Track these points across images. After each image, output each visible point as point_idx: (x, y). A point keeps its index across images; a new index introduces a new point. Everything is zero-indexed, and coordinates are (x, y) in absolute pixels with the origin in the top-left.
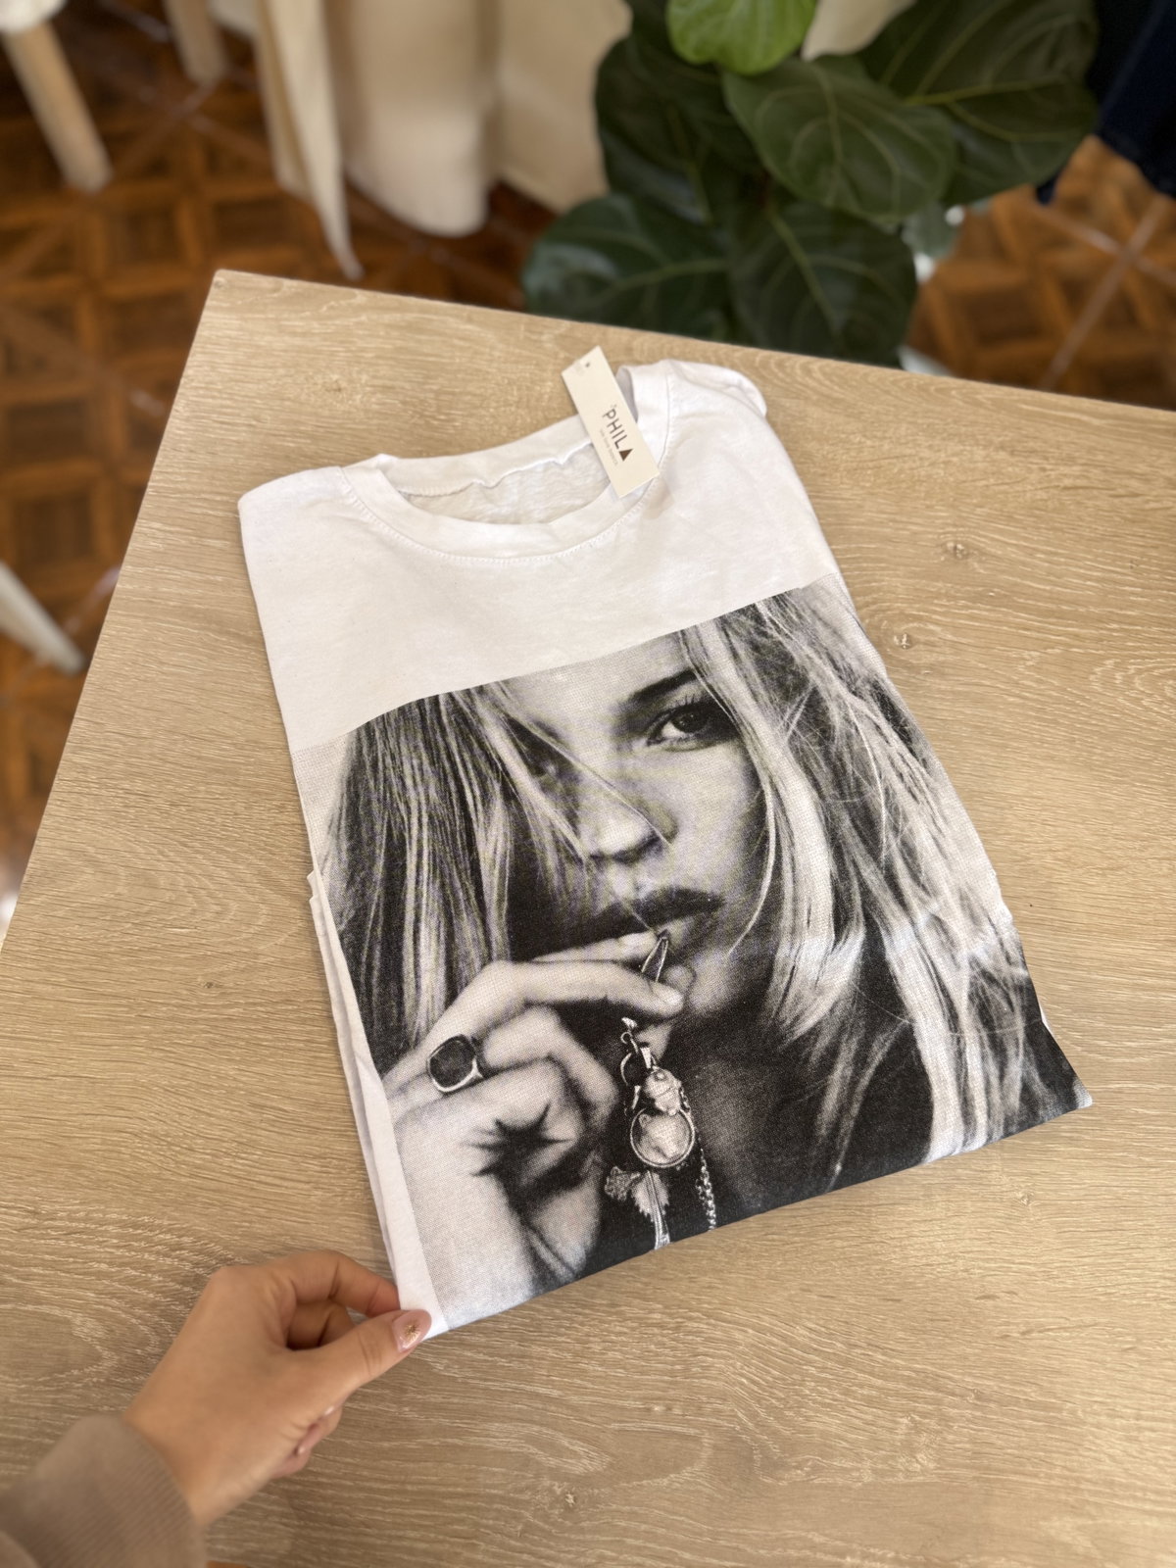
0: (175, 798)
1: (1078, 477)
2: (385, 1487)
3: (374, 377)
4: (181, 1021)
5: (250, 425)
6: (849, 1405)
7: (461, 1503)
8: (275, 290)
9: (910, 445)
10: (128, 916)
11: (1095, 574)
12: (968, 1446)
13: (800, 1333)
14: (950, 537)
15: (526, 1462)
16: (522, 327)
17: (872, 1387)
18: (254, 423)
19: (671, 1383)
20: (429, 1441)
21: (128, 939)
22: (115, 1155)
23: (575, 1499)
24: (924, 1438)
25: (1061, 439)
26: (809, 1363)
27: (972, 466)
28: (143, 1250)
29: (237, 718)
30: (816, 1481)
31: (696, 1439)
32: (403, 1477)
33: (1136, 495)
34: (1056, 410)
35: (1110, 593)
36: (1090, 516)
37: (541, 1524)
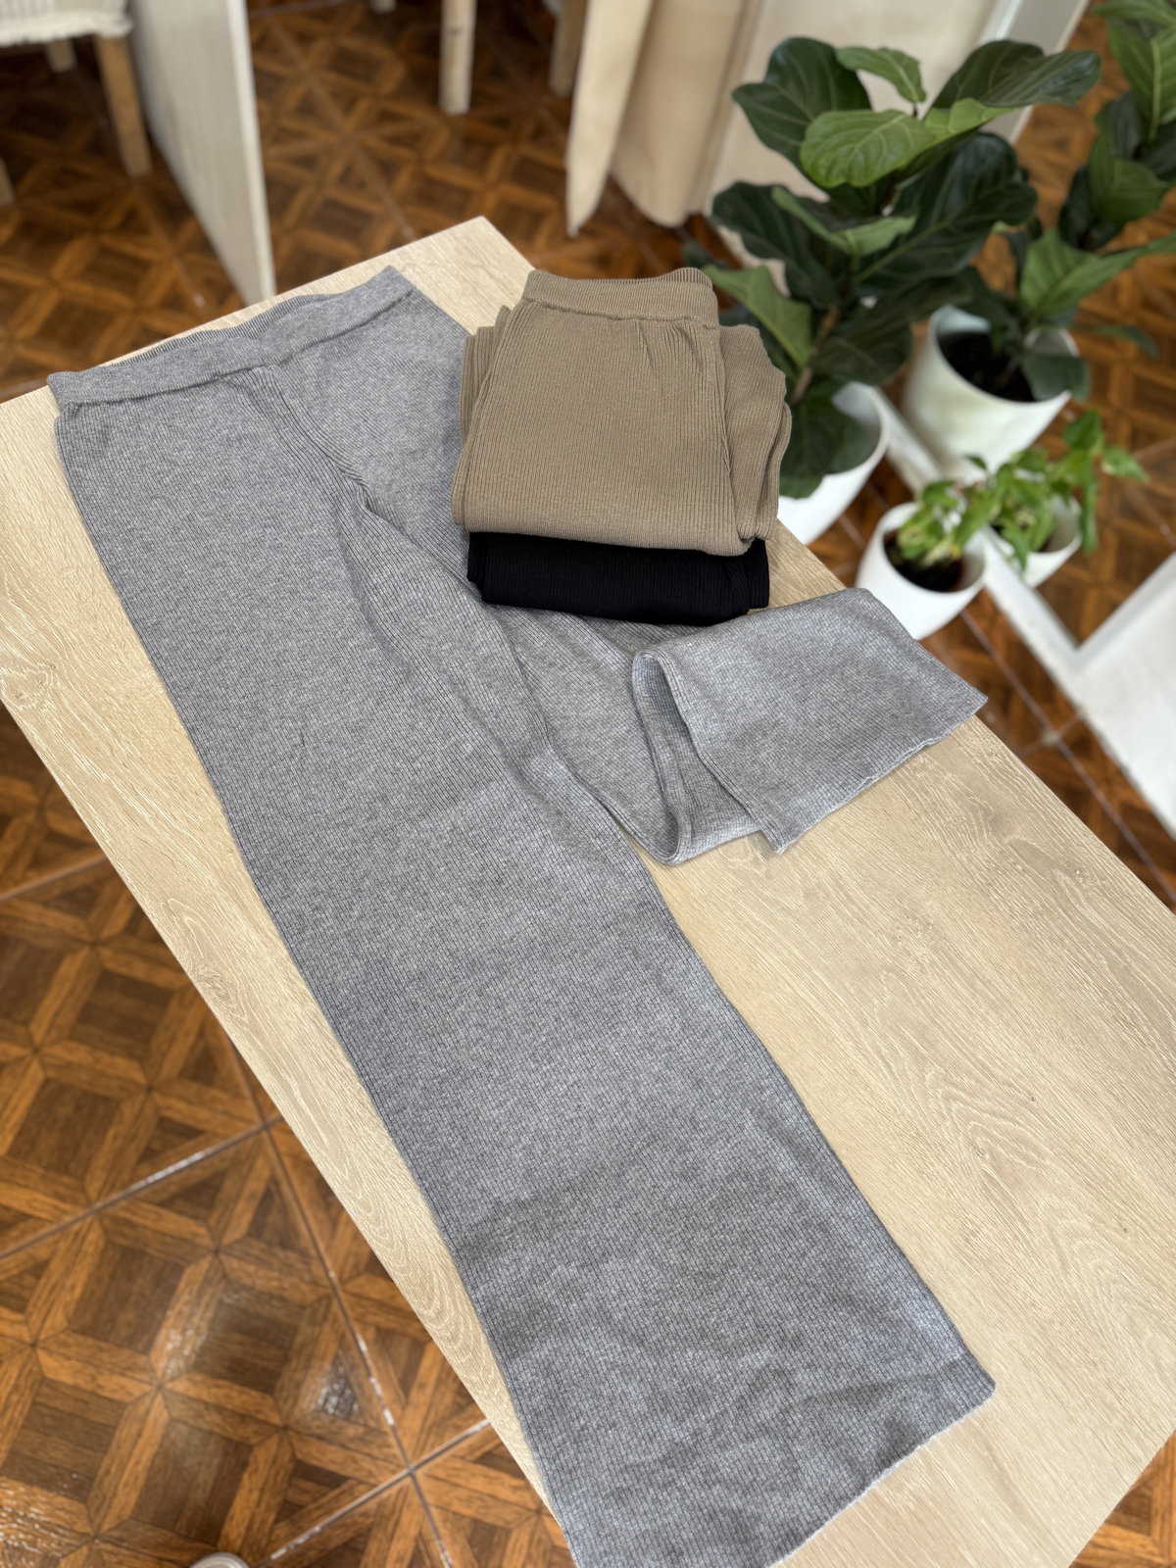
0: (1091, 1367)
4: (1149, 1224)
6: (937, 800)
7: (1123, 910)
13: (937, 837)
19: (1007, 870)
20: (1124, 940)
23: (1076, 871)
26: (942, 825)
29: (1028, 1393)
30: (972, 792)
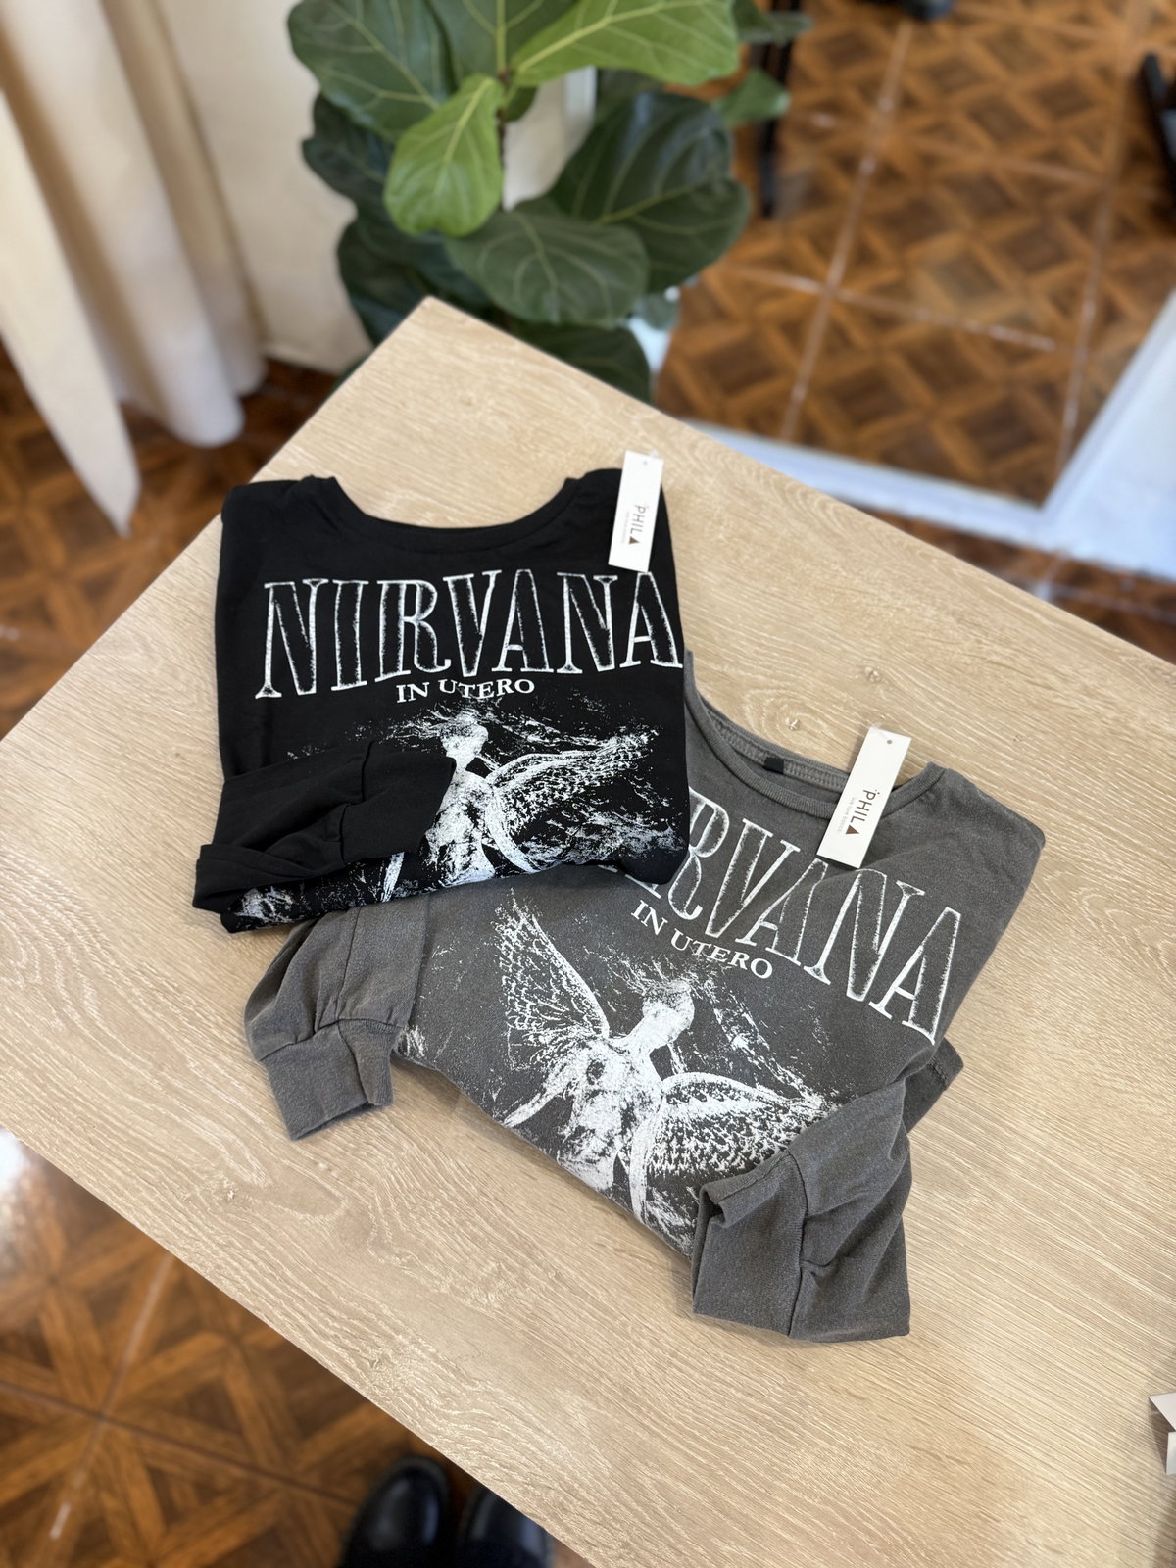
1: (1006, 657)
2: (116, 1124)
3: (498, 403)
4: (148, 769)
5: (396, 407)
6: (458, 1232)
7: (159, 1159)
8: (462, 322)
9: (877, 587)
10: (151, 690)
11: (979, 733)
12: (530, 1306)
13: (450, 1165)
14: (872, 664)
15: (214, 1155)
16: (622, 405)
17: (482, 1229)
18: (400, 405)
19: (341, 1153)
20: (160, 1109)
21: (142, 704)
22: (62, 835)
23: (234, 1196)
24: (501, 1284)
25: (1008, 625)
26: (447, 1190)
27: (920, 619)
28: (48, 901)
30: (405, 1272)
31: (338, 1200)
32: (130, 1124)
33: (1049, 688)
34: (1015, 601)
35: (984, 752)
36: (1000, 690)
37: (203, 1200)
